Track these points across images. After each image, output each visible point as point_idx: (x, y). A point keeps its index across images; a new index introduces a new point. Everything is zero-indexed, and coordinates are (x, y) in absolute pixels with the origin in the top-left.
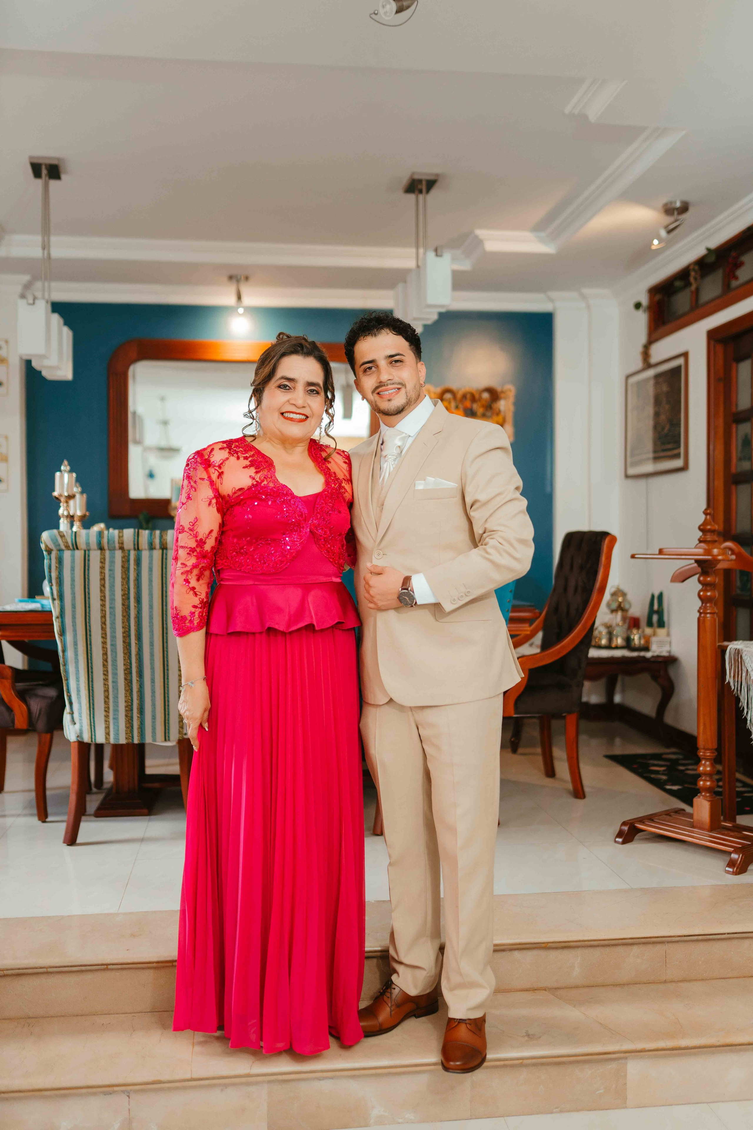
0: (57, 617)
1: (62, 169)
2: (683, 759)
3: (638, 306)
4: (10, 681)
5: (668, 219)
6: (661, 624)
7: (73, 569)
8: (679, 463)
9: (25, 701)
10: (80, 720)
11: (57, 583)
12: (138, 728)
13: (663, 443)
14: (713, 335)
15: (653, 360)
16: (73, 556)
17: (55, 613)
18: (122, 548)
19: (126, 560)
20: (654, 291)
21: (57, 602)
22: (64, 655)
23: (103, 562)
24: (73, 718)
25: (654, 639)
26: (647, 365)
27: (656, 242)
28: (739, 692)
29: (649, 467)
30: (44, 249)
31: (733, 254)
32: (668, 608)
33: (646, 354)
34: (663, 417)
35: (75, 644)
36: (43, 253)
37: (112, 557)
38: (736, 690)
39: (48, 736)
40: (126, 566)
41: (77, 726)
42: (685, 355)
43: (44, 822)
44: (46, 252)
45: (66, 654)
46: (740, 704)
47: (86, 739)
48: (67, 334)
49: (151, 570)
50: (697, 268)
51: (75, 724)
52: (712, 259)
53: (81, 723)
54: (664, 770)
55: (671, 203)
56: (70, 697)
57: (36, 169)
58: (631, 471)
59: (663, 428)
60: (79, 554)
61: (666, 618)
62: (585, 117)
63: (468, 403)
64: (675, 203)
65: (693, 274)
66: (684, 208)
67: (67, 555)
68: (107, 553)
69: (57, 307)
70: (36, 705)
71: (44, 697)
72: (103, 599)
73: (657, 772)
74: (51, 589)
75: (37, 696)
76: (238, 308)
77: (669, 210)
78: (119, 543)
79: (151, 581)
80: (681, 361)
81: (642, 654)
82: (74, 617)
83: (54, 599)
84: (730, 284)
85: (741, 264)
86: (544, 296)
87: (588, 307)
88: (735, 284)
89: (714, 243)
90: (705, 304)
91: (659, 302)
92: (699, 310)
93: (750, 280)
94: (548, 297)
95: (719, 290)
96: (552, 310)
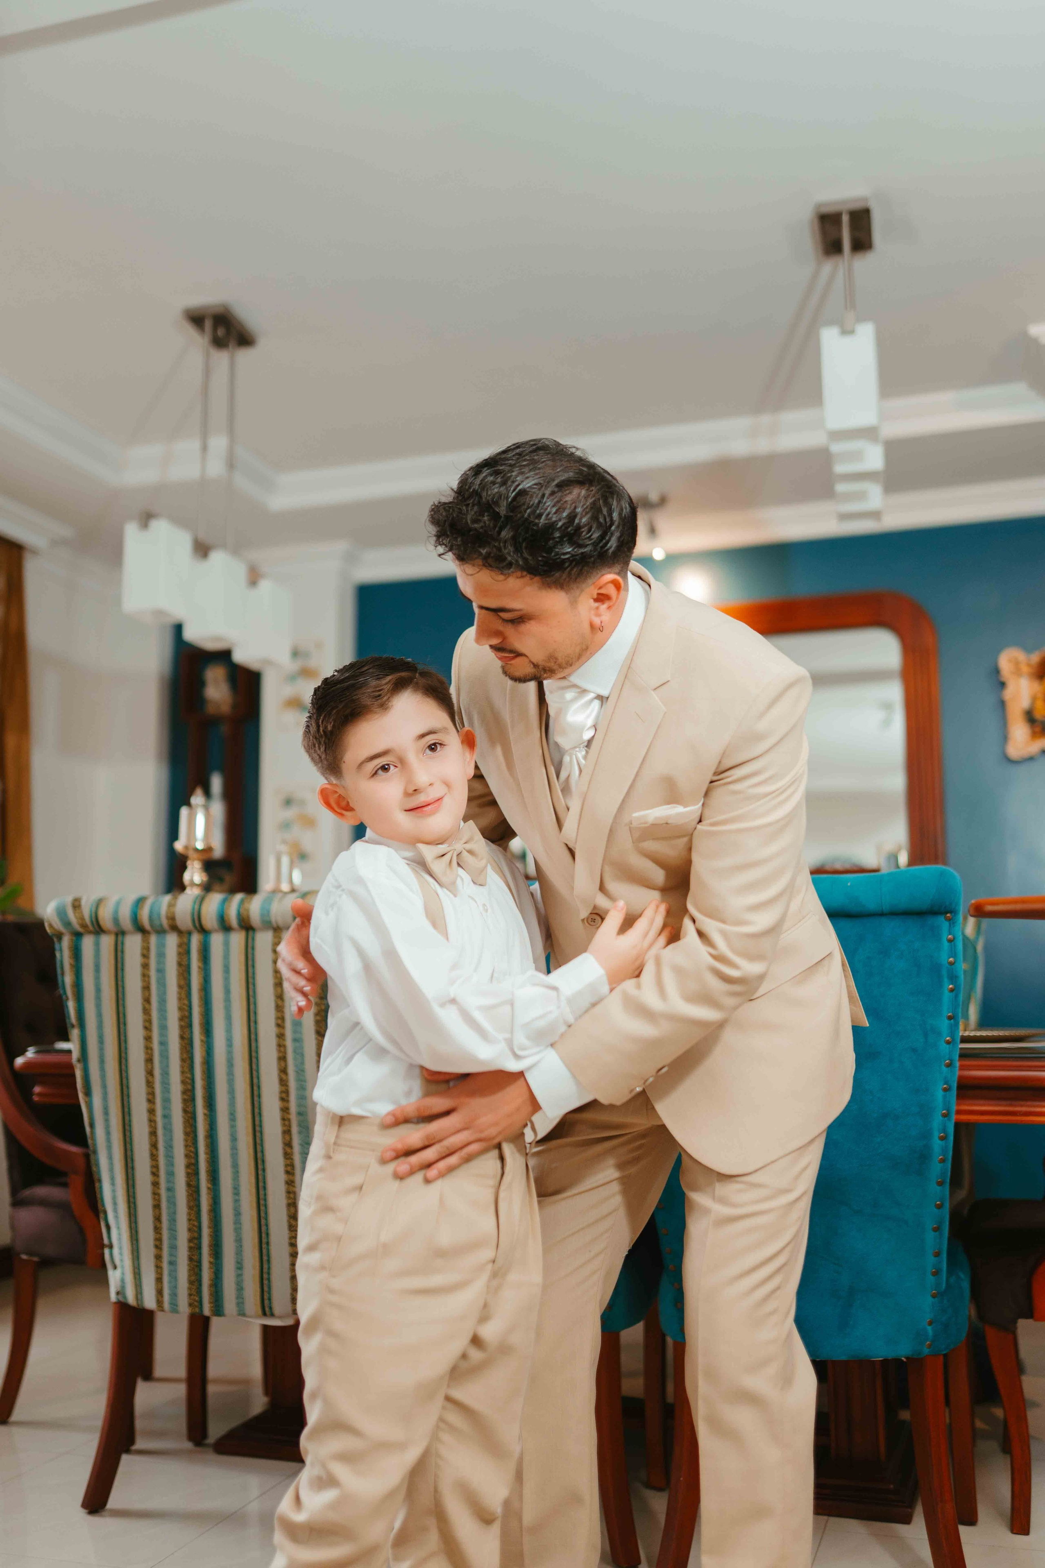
0: (79, 1061)
7: (97, 968)
10: (121, 1260)
12: (211, 1286)
16: (97, 945)
18: (174, 928)
19: (184, 952)
23: (145, 955)
24: (112, 1256)
35: (106, 1112)
37: (161, 946)
40: (185, 962)
41: (118, 1273)
47: (131, 1299)
49: (227, 969)
51: (118, 1270)
53: (123, 1268)
56: (105, 1212)
57: (195, 319)
60: (107, 942)
67: (87, 943)
68: (153, 939)
72: (148, 1027)
78: (168, 918)
79: (227, 991)
82: (102, 1061)
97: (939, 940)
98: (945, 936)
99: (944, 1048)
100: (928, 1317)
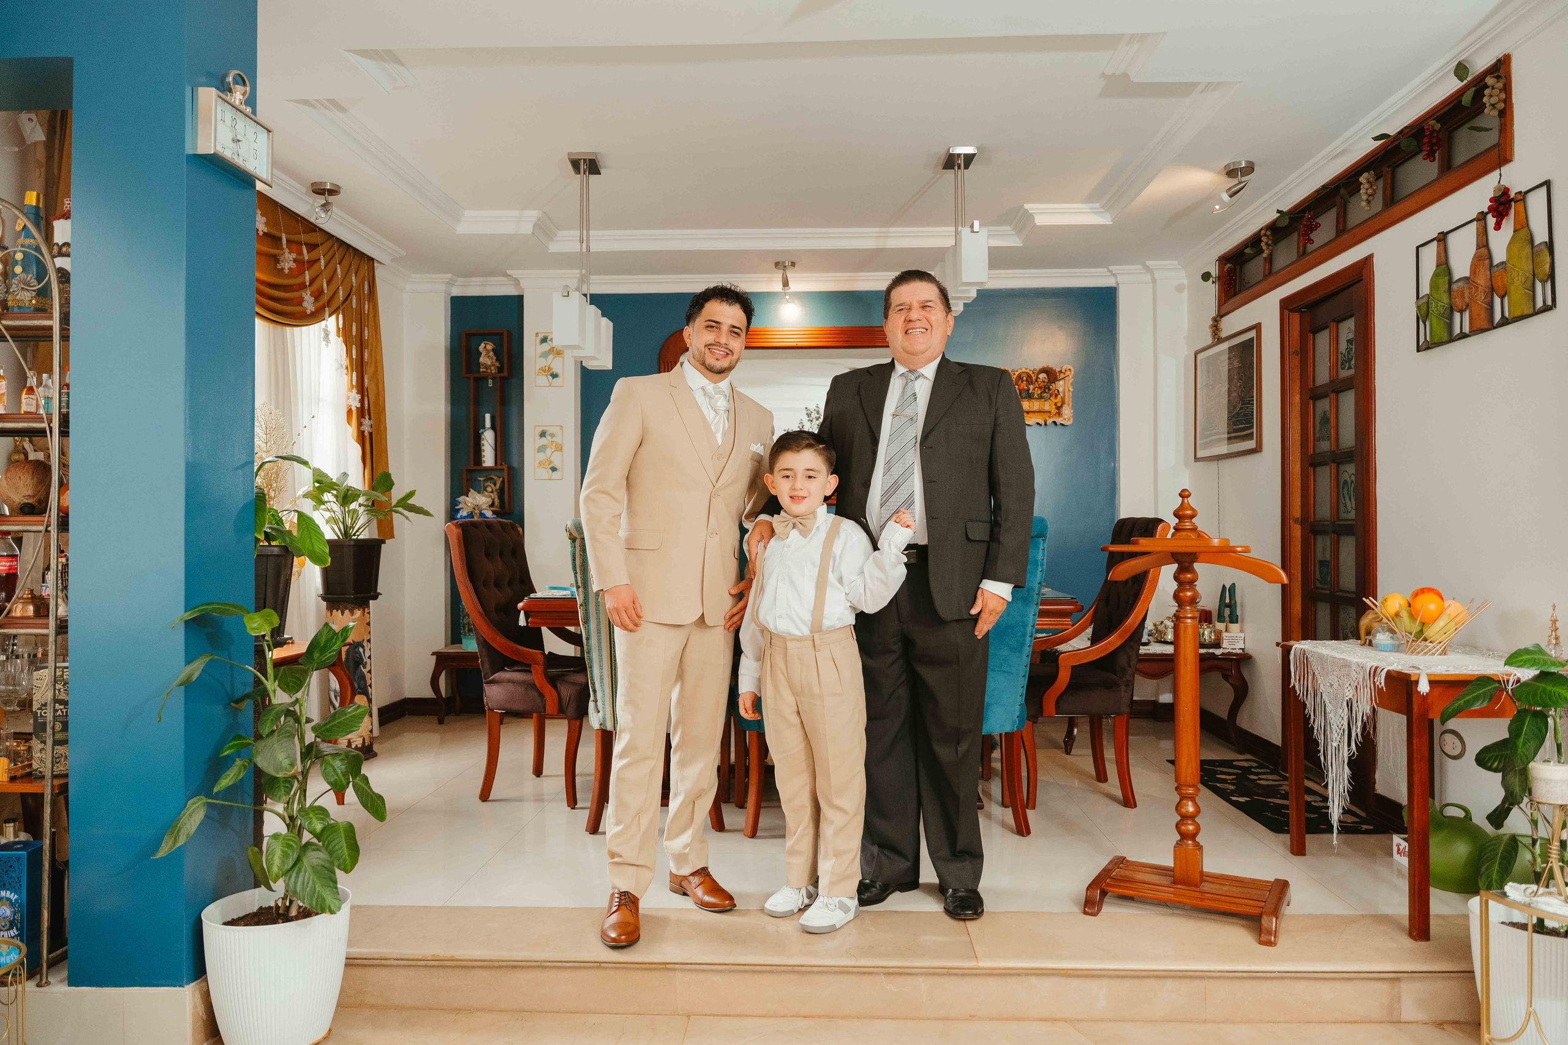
0: (581, 605)
2: (1256, 768)
3: (1206, 276)
4: (542, 667)
5: (1230, 182)
6: (1234, 619)
8: (1251, 444)
9: (555, 687)
10: (604, 708)
11: (581, 570)
13: (1235, 424)
14: (1287, 305)
15: (1223, 335)
17: (579, 601)
20: (1223, 260)
21: (581, 590)
22: (587, 642)
24: (596, 706)
25: (1225, 634)
26: (1218, 340)
27: (1217, 207)
28: (1305, 697)
29: (1223, 449)
30: (581, 242)
31: (1308, 215)
32: (1242, 600)
33: (1216, 328)
34: (1234, 394)
35: (599, 632)
36: (581, 246)
38: (1301, 695)
39: (578, 723)
41: (601, 714)
42: (1257, 327)
43: (573, 808)
44: (584, 244)
45: (590, 641)
46: (1307, 711)
48: (607, 325)
50: (1269, 233)
51: (599, 712)
52: (1285, 222)
53: (604, 711)
54: (1233, 779)
55: (1234, 163)
56: (593, 684)
57: (575, 164)
58: (1199, 455)
59: (1235, 407)
61: (1239, 613)
62: (1125, 75)
63: (1024, 385)
64: (1240, 162)
65: (1264, 239)
66: (1250, 168)
69: (596, 300)
70: (567, 691)
71: (574, 684)
73: (1224, 781)
74: (576, 577)
75: (567, 682)
76: (784, 294)
77: (1231, 173)
80: (1252, 334)
81: (1211, 651)
83: (578, 587)
84: (1305, 248)
85: (1318, 226)
86: (1105, 270)
87: (1154, 281)
88: (1310, 248)
89: (1287, 205)
90: (1279, 271)
91: (1229, 271)
92: (1272, 278)
93: (1330, 242)
94: (1110, 271)
95: (1294, 256)
96: (1114, 285)
97: (1038, 548)
98: (1041, 547)
99: (1035, 597)
100: (1018, 714)
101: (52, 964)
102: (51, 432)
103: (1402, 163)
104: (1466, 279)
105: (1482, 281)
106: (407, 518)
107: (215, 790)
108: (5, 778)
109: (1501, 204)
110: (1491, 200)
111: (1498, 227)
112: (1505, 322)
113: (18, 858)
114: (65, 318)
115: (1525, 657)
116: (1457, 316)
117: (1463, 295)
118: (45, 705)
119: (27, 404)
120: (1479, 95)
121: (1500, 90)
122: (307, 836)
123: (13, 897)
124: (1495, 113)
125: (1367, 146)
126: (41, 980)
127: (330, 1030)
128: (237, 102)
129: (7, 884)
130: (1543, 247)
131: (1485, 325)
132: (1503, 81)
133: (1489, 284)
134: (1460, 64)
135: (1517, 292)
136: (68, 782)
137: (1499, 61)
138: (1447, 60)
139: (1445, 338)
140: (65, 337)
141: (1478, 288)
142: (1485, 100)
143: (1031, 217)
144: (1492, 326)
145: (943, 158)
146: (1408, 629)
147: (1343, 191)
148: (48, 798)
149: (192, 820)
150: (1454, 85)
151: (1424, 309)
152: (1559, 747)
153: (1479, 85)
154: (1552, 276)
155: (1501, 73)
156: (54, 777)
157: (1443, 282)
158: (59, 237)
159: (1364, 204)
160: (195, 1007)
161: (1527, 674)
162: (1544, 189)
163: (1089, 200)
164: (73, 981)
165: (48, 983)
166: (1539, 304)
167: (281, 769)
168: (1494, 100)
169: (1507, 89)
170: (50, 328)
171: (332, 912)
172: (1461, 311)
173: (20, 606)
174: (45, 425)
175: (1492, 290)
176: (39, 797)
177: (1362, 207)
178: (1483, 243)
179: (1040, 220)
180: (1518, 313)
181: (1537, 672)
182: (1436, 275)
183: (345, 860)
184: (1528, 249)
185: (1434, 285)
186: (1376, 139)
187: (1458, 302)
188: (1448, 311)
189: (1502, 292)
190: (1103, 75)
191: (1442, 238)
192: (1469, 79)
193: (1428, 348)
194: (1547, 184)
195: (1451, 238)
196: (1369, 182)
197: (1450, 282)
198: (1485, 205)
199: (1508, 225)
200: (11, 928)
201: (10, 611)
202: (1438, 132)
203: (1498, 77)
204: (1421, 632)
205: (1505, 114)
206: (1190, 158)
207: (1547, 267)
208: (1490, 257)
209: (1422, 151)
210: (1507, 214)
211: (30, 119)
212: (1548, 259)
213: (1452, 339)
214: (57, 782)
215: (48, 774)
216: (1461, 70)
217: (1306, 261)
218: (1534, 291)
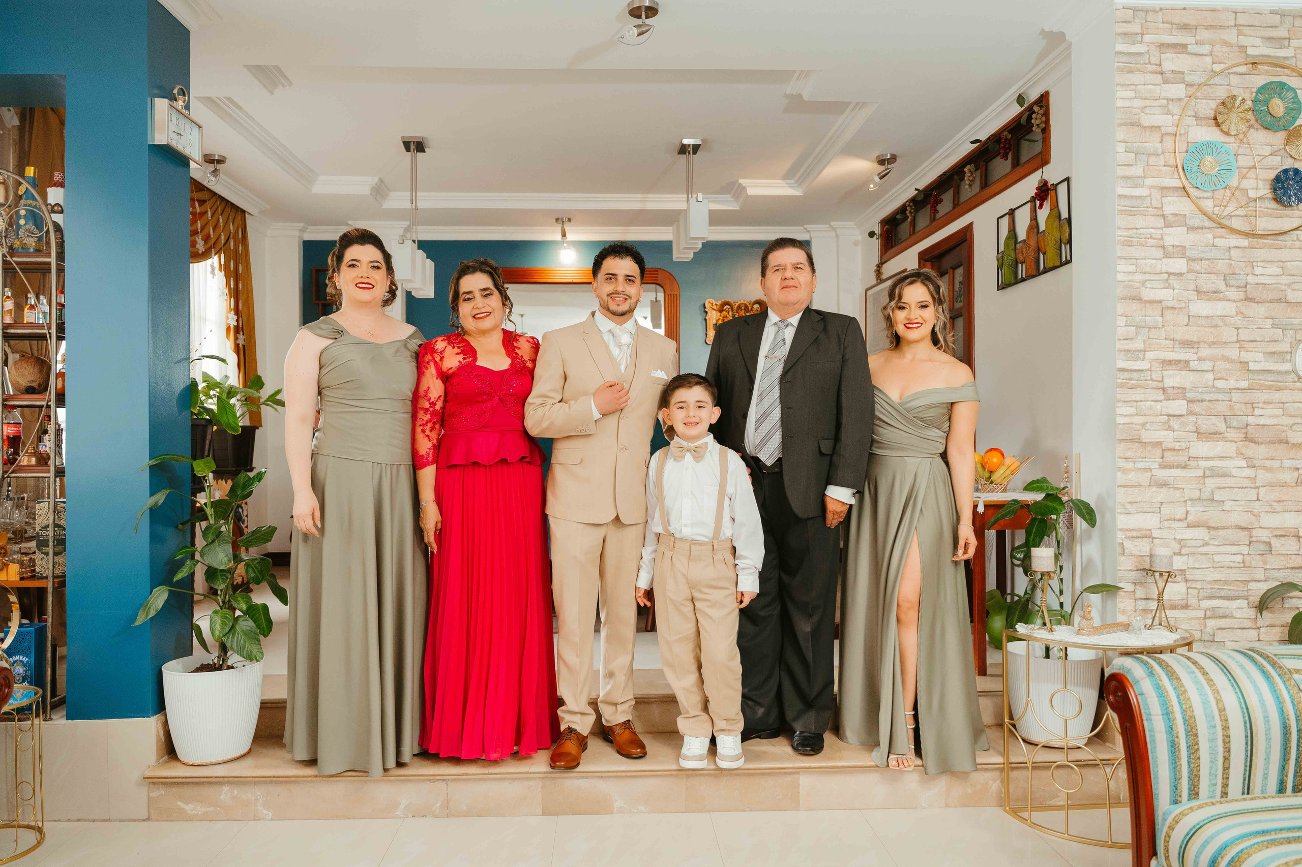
1: (425, 144)
3: (872, 234)
5: (882, 168)
14: (924, 257)
15: (884, 277)
20: (883, 223)
26: (880, 280)
27: (872, 186)
30: (412, 202)
31: (935, 193)
33: (878, 272)
36: (412, 205)
44: (414, 204)
48: (430, 265)
50: (911, 204)
52: (921, 197)
55: (882, 155)
57: (407, 145)
62: (800, 96)
64: (886, 155)
65: (908, 208)
66: (893, 159)
76: (563, 242)
77: (881, 162)
84: (935, 216)
85: (941, 201)
86: (802, 228)
87: (837, 236)
88: (938, 216)
89: (922, 185)
90: (920, 231)
91: (887, 231)
92: (915, 236)
93: (948, 213)
94: (805, 229)
95: (928, 222)
96: (809, 239)
101: (54, 707)
102: (50, 337)
103: (992, 159)
104: (1024, 241)
105: (1032, 243)
106: (276, 410)
107: (175, 580)
108: (17, 578)
109: (1042, 191)
110: (1037, 189)
111: (1041, 207)
112: (1046, 271)
113: (29, 633)
114: (61, 256)
115: (1035, 485)
116: (1020, 265)
117: (1022, 252)
118: (47, 526)
119: (29, 316)
120: (1030, 118)
121: (1042, 115)
122: (238, 613)
123: (25, 660)
124: (1038, 130)
125: (968, 148)
126: (46, 716)
127: (250, 749)
128: (180, 107)
129: (21, 651)
130: (1065, 221)
131: (1034, 273)
132: (1044, 109)
133: (1036, 245)
134: (1020, 96)
135: (1051, 251)
136: (65, 581)
137: (1042, 95)
138: (1012, 93)
139: (1013, 281)
140: (61, 270)
141: (1029, 247)
142: (1033, 121)
143: (744, 188)
144: (1039, 274)
145: (678, 147)
146: (981, 476)
147: (955, 177)
148: (50, 590)
149: (158, 600)
150: (1016, 110)
151: (1000, 261)
152: (1058, 542)
153: (1030, 110)
154: (1070, 241)
155: (1044, 104)
156: (54, 577)
157: (1012, 242)
158: (51, 200)
159: (967, 187)
160: (158, 732)
161: (1039, 497)
162: (1066, 183)
163: (787, 176)
164: (70, 717)
165: (51, 719)
166: (1064, 259)
167: (222, 564)
168: (1038, 122)
169: (1047, 114)
170: (49, 264)
171: (257, 661)
172: (1022, 263)
173: (26, 458)
174: (46, 331)
175: (1039, 250)
176: (42, 591)
177: (968, 190)
178: (1034, 218)
179: (751, 191)
180: (1051, 265)
181: (1043, 495)
182: (1008, 238)
183: (263, 628)
184: (1057, 222)
185: (1006, 245)
186: (972, 142)
187: (1021, 258)
188: (1014, 263)
189: (1043, 251)
190: (786, 95)
191: (1012, 213)
192: (1026, 106)
193: (1003, 288)
194: (1067, 179)
195: (1017, 212)
196: (970, 172)
197: (1016, 242)
198: (1033, 192)
199: (1047, 206)
200: (23, 681)
201: (20, 461)
202: (1010, 140)
203: (1041, 107)
204: (990, 477)
205: (1046, 130)
206: (852, 150)
207: (1067, 234)
208: (1038, 226)
209: (1000, 153)
210: (1046, 199)
211: (9, 110)
212: (1068, 230)
213: (1017, 281)
214: (56, 580)
215: (51, 574)
216: (1020, 100)
217: (936, 224)
218: (1061, 250)
